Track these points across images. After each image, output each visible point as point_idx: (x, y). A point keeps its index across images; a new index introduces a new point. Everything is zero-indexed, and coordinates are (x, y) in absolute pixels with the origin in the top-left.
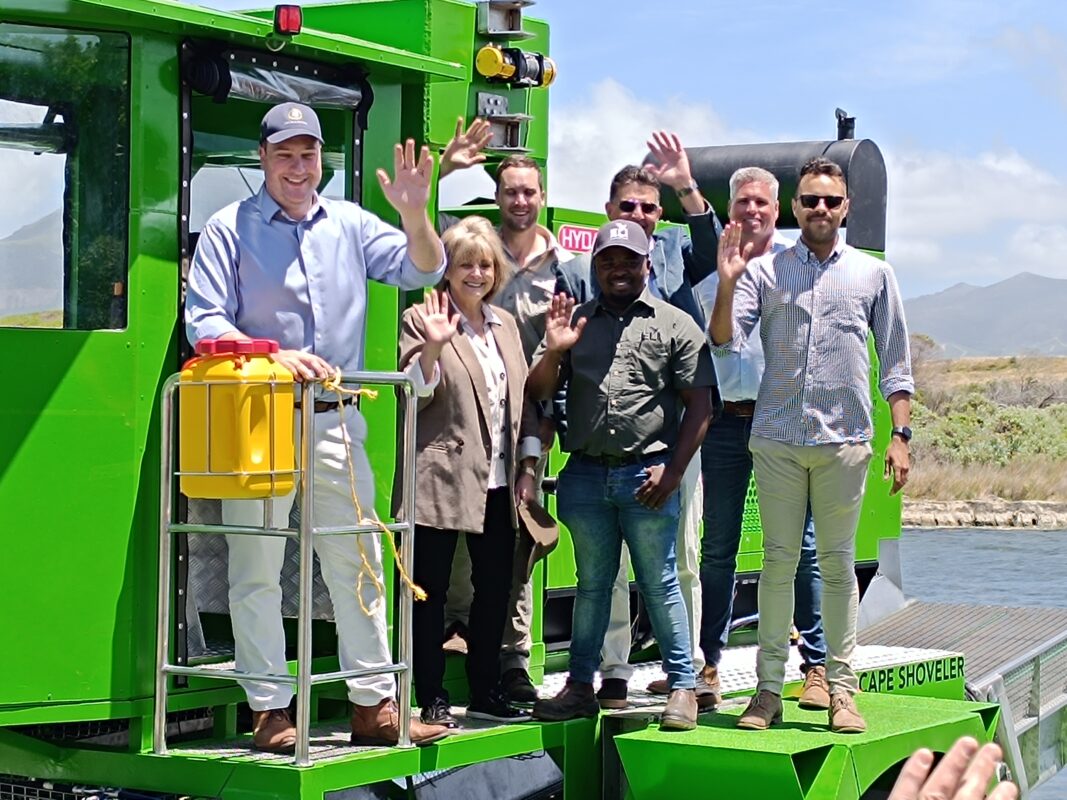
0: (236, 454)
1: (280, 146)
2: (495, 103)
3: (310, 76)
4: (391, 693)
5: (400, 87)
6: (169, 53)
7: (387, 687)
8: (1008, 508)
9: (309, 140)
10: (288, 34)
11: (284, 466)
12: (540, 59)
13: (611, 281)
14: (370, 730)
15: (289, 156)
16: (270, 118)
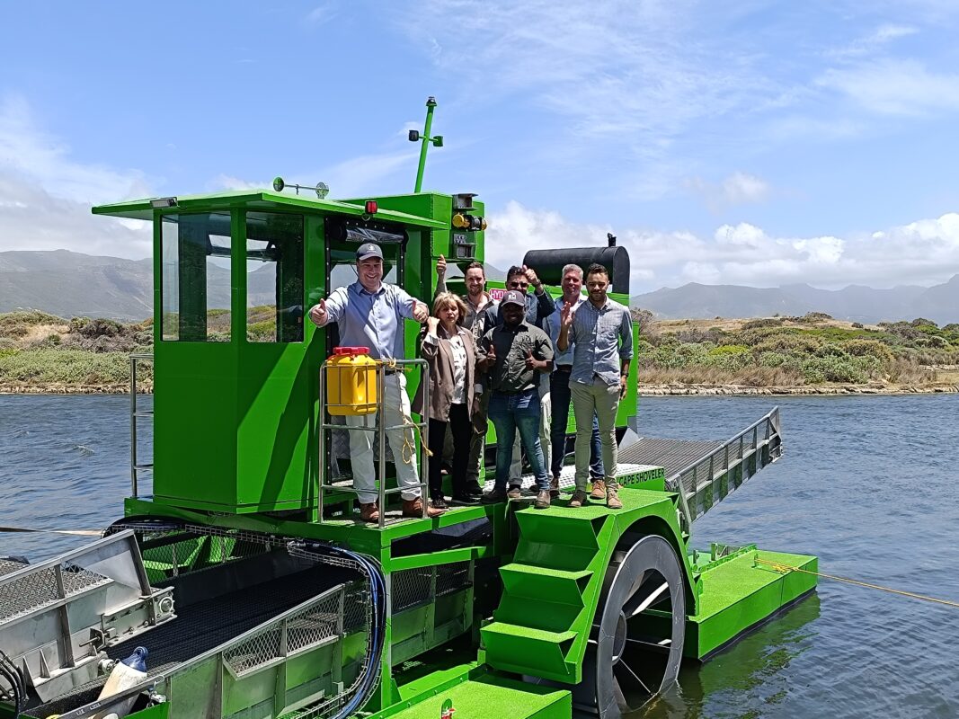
0: (351, 397)
1: (364, 261)
2: (461, 238)
3: (381, 230)
4: (420, 495)
5: (420, 233)
6: (321, 222)
7: (418, 492)
8: (685, 387)
9: (377, 259)
10: (371, 213)
11: (373, 400)
12: (480, 219)
13: (509, 317)
14: (411, 510)
15: (369, 266)
16: (361, 249)
